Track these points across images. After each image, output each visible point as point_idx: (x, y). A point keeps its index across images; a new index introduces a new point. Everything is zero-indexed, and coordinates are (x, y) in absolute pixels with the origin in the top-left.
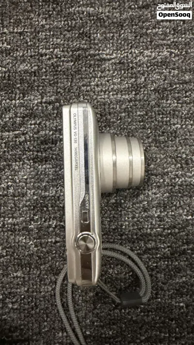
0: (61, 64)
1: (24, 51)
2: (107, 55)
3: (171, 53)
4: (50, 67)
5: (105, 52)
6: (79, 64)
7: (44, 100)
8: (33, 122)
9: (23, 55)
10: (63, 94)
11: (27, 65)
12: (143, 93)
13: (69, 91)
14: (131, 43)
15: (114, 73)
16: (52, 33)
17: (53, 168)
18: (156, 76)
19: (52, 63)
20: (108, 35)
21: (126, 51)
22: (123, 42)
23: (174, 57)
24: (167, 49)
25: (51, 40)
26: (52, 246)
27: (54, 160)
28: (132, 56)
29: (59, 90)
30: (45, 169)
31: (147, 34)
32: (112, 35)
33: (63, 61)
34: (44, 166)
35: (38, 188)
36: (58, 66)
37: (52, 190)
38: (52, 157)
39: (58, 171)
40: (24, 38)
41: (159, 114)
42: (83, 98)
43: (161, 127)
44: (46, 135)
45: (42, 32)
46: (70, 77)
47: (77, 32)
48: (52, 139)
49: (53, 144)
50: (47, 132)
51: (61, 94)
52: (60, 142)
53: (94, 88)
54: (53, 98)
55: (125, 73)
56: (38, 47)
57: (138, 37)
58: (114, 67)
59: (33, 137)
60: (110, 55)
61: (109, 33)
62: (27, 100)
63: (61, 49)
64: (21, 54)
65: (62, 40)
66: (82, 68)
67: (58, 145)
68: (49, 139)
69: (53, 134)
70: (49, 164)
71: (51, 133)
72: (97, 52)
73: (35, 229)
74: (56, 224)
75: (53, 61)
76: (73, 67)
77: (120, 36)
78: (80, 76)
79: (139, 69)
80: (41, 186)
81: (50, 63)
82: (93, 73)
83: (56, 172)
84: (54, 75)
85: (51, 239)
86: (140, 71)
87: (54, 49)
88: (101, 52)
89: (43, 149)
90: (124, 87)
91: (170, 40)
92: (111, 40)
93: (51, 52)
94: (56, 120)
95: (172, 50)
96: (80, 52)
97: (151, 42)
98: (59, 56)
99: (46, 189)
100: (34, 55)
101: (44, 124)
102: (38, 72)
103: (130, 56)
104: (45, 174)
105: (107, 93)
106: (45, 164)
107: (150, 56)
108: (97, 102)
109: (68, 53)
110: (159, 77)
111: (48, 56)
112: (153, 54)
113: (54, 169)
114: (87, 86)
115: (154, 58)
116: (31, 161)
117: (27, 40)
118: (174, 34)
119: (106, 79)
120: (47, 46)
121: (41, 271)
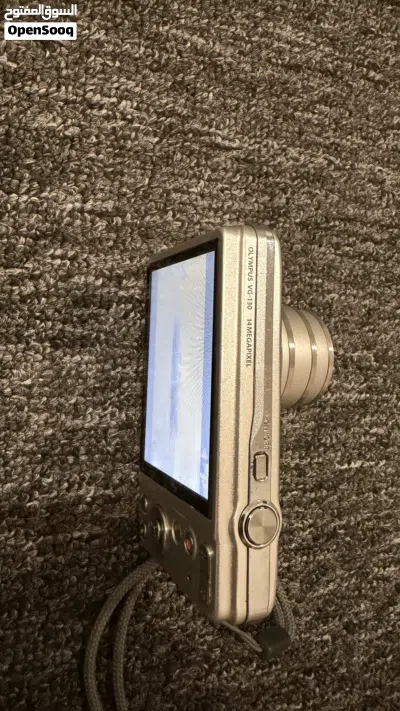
0: (133, 134)
2: (223, 139)
3: (331, 163)
4: (107, 136)
5: (220, 132)
6: (170, 145)
7: (88, 206)
8: (59, 252)
9: (46, 95)
10: (133, 200)
11: (54, 119)
13: (146, 196)
15: (234, 177)
16: (118, 64)
17: (98, 362)
18: (304, 200)
19: (114, 129)
20: (229, 101)
23: (334, 170)
24: (324, 153)
25: (115, 78)
26: (81, 548)
29: (124, 190)
30: (79, 364)
32: (236, 102)
33: (137, 130)
35: (60, 408)
36: (126, 138)
37: (90, 413)
38: (97, 338)
40: (51, 57)
41: (307, 270)
42: (174, 216)
43: (308, 294)
44: (87, 285)
45: (97, 55)
46: (149, 167)
47: (169, 76)
48: (102, 295)
49: (101, 307)
50: (91, 279)
51: (129, 200)
53: (196, 200)
54: (109, 205)
55: (253, 181)
59: (55, 286)
61: (230, 97)
62: (47, 199)
63: (135, 104)
64: (43, 91)
65: (137, 85)
66: (174, 152)
67: (112, 310)
68: (94, 296)
69: (103, 285)
70: (90, 353)
71: (99, 282)
72: (206, 128)
73: (43, 511)
74: (95, 493)
75: (115, 125)
76: (158, 147)
77: (249, 108)
78: (170, 169)
79: (278, 180)
80: (67, 405)
81: (108, 126)
82: (196, 169)
83: (103, 371)
84: (117, 155)
85: (79, 530)
87: (121, 99)
88: (212, 130)
89: (79, 317)
90: (251, 208)
91: (328, 138)
92: (233, 111)
93: (113, 103)
95: (332, 158)
96: (174, 120)
97: (300, 133)
98: (129, 117)
103: (264, 150)
105: (220, 213)
106: (79, 353)
107: (297, 160)
108: (201, 230)
109: (150, 116)
110: (309, 201)
111: (104, 112)
112: (302, 158)
113: (99, 366)
114: (183, 192)
115: (304, 165)
117: (59, 63)
118: (335, 130)
119: (220, 185)
121: (49, 613)
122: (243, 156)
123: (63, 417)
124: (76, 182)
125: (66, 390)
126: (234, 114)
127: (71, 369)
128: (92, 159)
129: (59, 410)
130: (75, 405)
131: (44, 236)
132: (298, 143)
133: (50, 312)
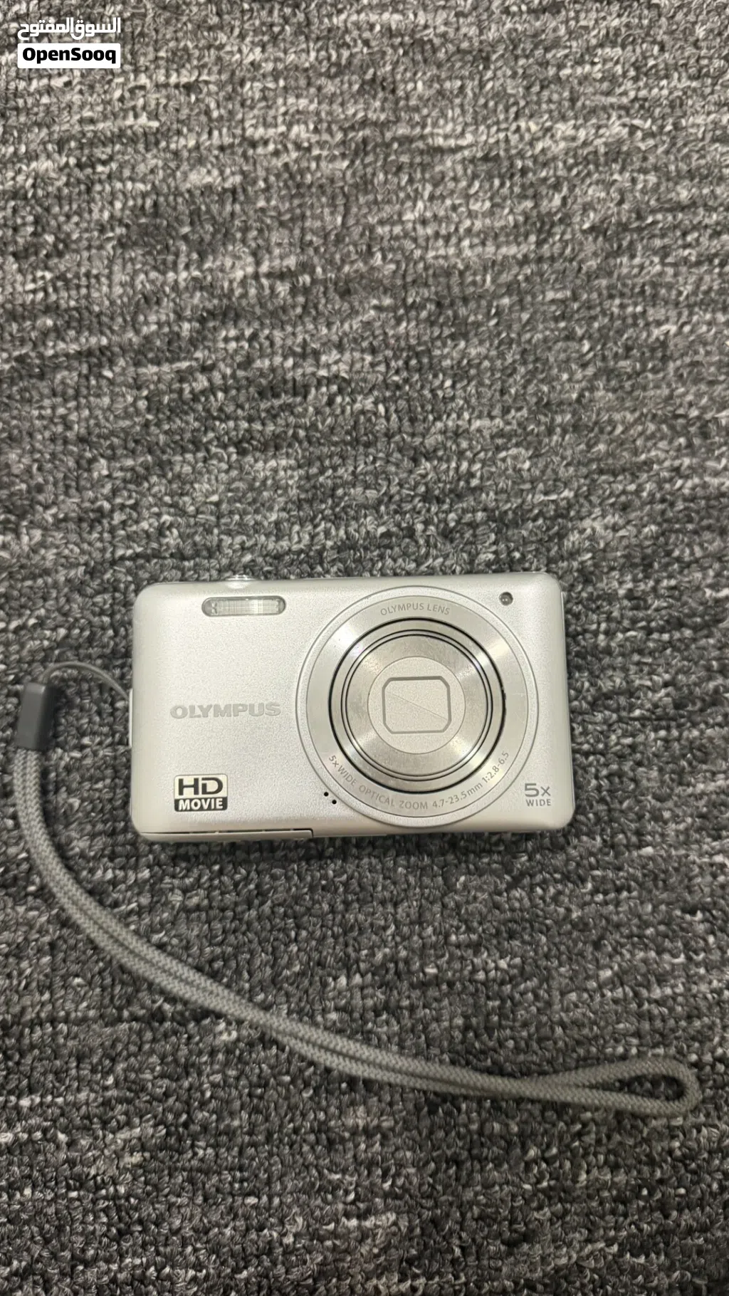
0: (313, 165)
1: (199, 134)
2: (446, 137)
3: (633, 129)
4: (278, 176)
5: (440, 131)
6: (365, 166)
7: (264, 268)
8: (233, 333)
9: (197, 147)
10: (322, 250)
11: (209, 172)
12: (561, 239)
13: (339, 240)
14: (516, 103)
15: (470, 186)
16: (282, 83)
17: (300, 466)
18: (595, 192)
19: (286, 165)
20: (448, 85)
21: (503, 126)
22: (491, 104)
23: (643, 139)
24: (620, 117)
25: (280, 101)
27: (300, 443)
28: (522, 138)
29: (308, 237)
30: (275, 471)
31: (557, 79)
32: (459, 83)
33: (318, 158)
34: (273, 463)
35: (257, 527)
36: (302, 172)
37: (298, 533)
38: (295, 436)
39: (316, 475)
40: (197, 100)
41: (611, 297)
42: (384, 258)
43: (620, 332)
44: (273, 369)
45: (253, 79)
46: (340, 201)
47: (355, 77)
48: (294, 380)
49: (295, 394)
50: (278, 360)
51: (316, 250)
52: (317, 388)
53: (414, 229)
54: (291, 262)
55: (502, 185)
56: (242, 121)
57: (536, 88)
58: (469, 171)
59: (234, 376)
60: (457, 137)
61: (450, 78)
62: (211, 270)
63: (311, 127)
64: (192, 143)
65: (311, 101)
66: (374, 174)
67: (311, 397)
68: (285, 381)
69: (295, 366)
70: (288, 455)
71: (290, 362)
72: (418, 130)
75: (287, 160)
76: (349, 173)
77: (482, 85)
78: (371, 197)
79: (544, 174)
80: (266, 524)
81: (278, 163)
82: (409, 189)
83: (308, 478)
84: (292, 197)
86: (545, 179)
87: (290, 126)
88: (428, 130)
89: (268, 411)
90: (502, 223)
91: (625, 93)
92: (457, 96)
93: (282, 134)
94: (303, 324)
95: (637, 122)
96: (367, 132)
97: (573, 100)
98: (306, 145)
99: (279, 529)
100: (232, 146)
101: (267, 338)
102: (244, 190)
103: (514, 139)
104: (276, 486)
105: (454, 240)
106: (274, 456)
107: (574, 139)
108: (426, 268)
109: (332, 135)
110: (603, 195)
111: (271, 147)
112: (582, 134)
113: (302, 472)
114: (393, 224)
115: (585, 144)
116: (232, 449)
117: (208, 106)
118: (636, 79)
119: (448, 202)
120: (269, 119)
122: (480, 155)
123: (263, 538)
124: (244, 241)
125: (263, 505)
126: (457, 101)
127: (266, 478)
128: (262, 210)
129: (256, 532)
130: (277, 524)
131: (212, 314)
132: (571, 114)
133: (230, 409)
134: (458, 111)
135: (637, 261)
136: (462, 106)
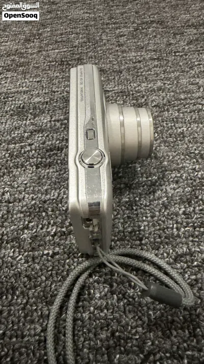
1: (39, 91)
2: (110, 88)
4: (60, 98)
7: (53, 119)
8: (41, 135)
11: (40, 98)
14: (130, 80)
15: (117, 98)
17: (57, 171)
20: (110, 78)
21: (126, 85)
22: (123, 81)
23: (168, 85)
24: (160, 81)
26: (48, 260)
27: (58, 164)
28: (132, 87)
31: (141, 75)
32: (113, 77)
34: (48, 171)
37: (54, 193)
39: (63, 174)
40: (40, 84)
43: (167, 131)
45: (56, 79)
48: (58, 147)
49: (58, 150)
52: (66, 149)
54: (62, 117)
55: (126, 98)
56: (52, 87)
57: (135, 77)
58: (117, 95)
60: (113, 88)
62: (37, 120)
67: (63, 152)
69: (59, 143)
73: (29, 239)
74: (56, 230)
77: (120, 77)
80: (42, 190)
85: (48, 250)
86: (139, 95)
89: (49, 155)
91: (161, 77)
94: (63, 132)
95: (166, 82)
99: (47, 192)
100: (48, 93)
101: (51, 136)
102: (50, 102)
103: (129, 87)
104: (48, 178)
107: (147, 87)
110: (157, 98)
111: (59, 92)
116: (34, 167)
117: (43, 85)
120: (59, 87)
122: (120, 91)
123: (40, 195)
124: (48, 113)
125: (42, 184)
127: (45, 175)
128: (55, 106)
129: (38, 193)
131: (35, 131)
132: (146, 81)
133: (36, 155)
134: (113, 83)
135: (170, 113)
136: (114, 82)
